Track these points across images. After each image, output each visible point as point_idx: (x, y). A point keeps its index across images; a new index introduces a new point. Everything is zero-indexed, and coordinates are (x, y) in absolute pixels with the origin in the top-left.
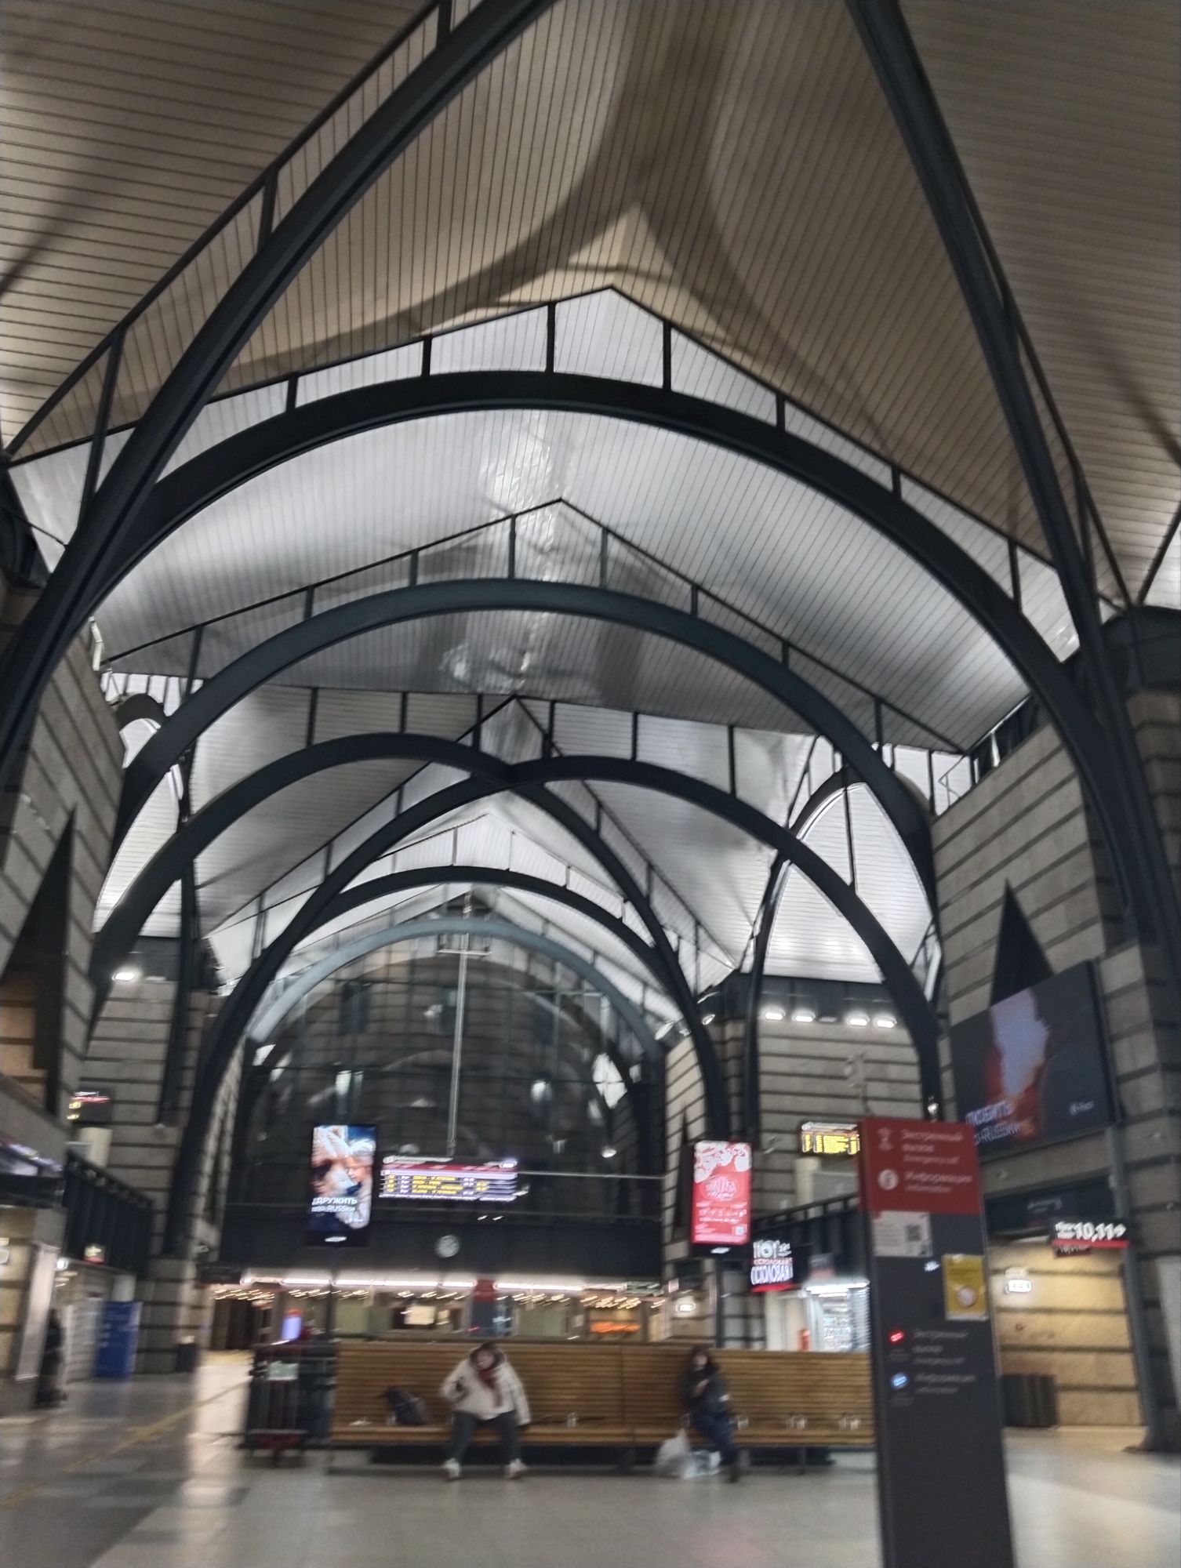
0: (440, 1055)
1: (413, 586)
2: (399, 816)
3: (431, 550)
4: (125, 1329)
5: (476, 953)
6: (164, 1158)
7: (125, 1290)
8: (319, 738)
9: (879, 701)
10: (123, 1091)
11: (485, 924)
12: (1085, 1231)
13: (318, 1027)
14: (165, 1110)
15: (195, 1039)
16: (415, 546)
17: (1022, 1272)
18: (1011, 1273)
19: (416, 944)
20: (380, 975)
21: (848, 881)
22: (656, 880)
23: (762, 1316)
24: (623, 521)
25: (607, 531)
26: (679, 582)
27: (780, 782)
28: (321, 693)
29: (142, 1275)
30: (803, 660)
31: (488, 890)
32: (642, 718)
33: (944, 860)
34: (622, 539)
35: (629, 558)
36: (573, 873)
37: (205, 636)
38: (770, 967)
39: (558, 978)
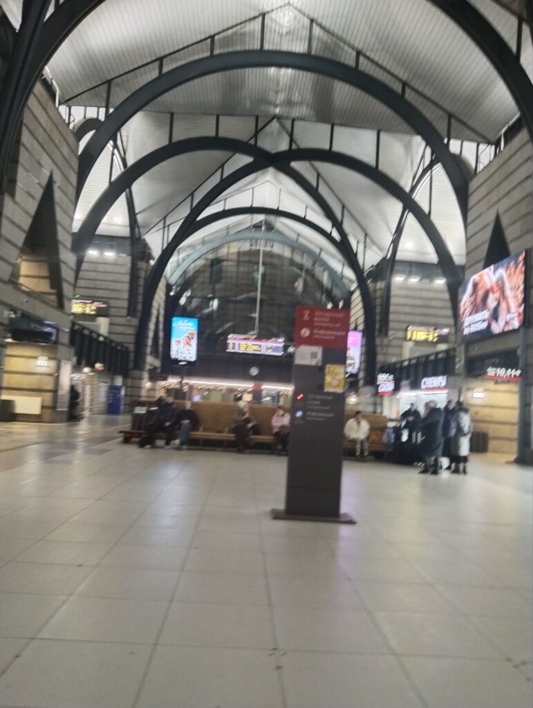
0: (252, 294)
1: (212, 56)
2: (222, 180)
3: (221, 35)
4: (118, 396)
5: (268, 249)
6: (131, 331)
7: (119, 381)
8: (176, 138)
9: (450, 116)
10: (113, 303)
11: (271, 235)
12: (501, 372)
13: (200, 280)
14: (131, 311)
15: (142, 282)
16: (212, 33)
17: (481, 389)
18: (475, 390)
19: (240, 244)
20: (225, 258)
21: (427, 212)
22: (346, 213)
23: (381, 404)
24: (321, 14)
25: (312, 21)
26: (350, 50)
27: (409, 163)
28: (175, 116)
29: (125, 376)
30: (413, 94)
31: (272, 218)
32: (336, 129)
33: (472, 201)
34: (321, 26)
35: (325, 37)
36: (308, 211)
37: (112, 85)
38: (399, 256)
39: (304, 261)
